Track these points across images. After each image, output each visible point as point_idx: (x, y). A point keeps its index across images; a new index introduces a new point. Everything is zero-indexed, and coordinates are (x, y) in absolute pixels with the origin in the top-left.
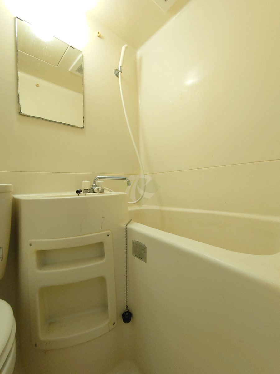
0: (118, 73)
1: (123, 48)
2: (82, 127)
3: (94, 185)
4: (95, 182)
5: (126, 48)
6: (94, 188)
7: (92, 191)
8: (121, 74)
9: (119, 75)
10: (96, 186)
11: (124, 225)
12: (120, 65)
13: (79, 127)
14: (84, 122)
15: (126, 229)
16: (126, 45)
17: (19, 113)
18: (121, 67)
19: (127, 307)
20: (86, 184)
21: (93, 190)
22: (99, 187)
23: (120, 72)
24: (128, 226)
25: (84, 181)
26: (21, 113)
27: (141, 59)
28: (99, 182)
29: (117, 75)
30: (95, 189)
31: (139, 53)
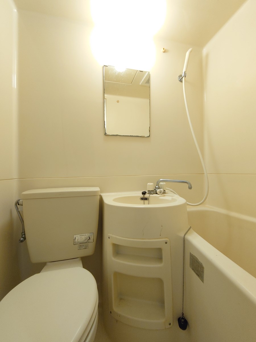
0: (182, 78)
1: (187, 54)
2: (148, 136)
3: (157, 187)
4: (158, 184)
5: (191, 52)
6: (157, 189)
7: (155, 193)
8: (185, 79)
9: (182, 80)
10: (159, 188)
11: (182, 235)
12: (184, 71)
13: (145, 136)
14: (149, 132)
15: (184, 240)
16: (190, 49)
17: (105, 134)
18: (185, 72)
19: (183, 314)
20: (150, 186)
21: (156, 191)
22: (162, 189)
23: (183, 78)
24: (186, 236)
25: (148, 184)
26: (106, 134)
27: (207, 56)
28: (161, 185)
29: (181, 81)
30: (158, 191)
31: (205, 51)
